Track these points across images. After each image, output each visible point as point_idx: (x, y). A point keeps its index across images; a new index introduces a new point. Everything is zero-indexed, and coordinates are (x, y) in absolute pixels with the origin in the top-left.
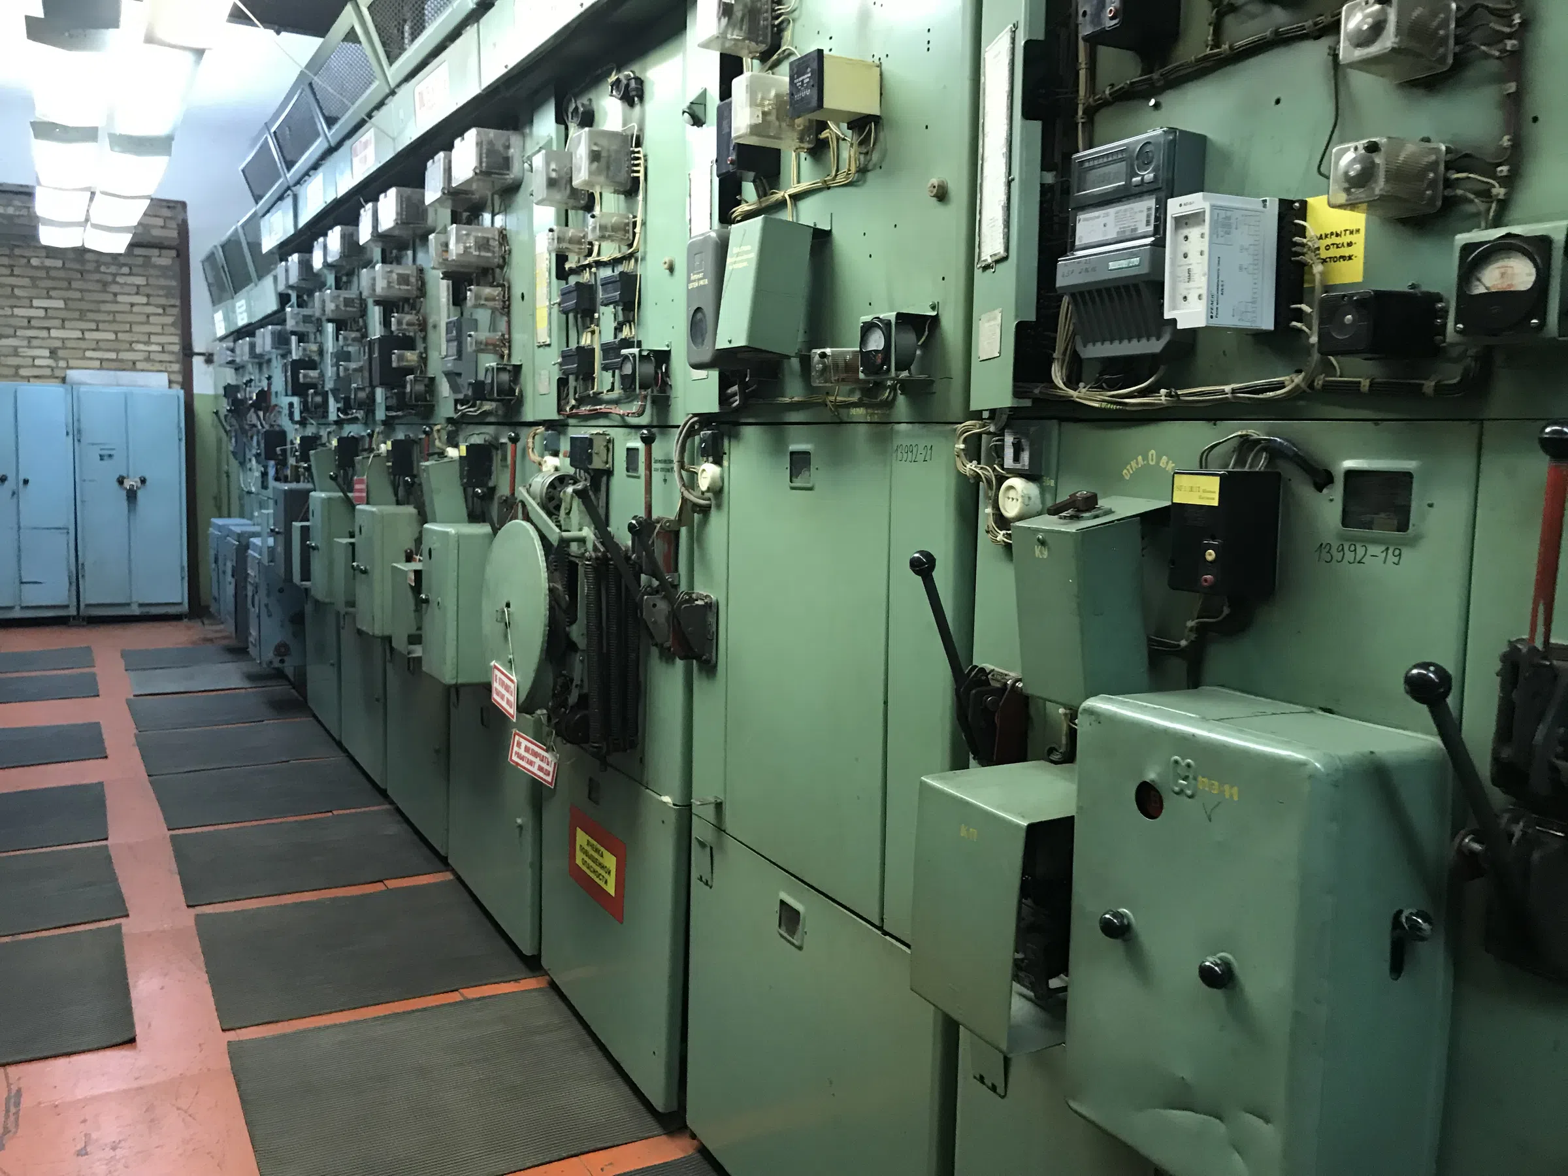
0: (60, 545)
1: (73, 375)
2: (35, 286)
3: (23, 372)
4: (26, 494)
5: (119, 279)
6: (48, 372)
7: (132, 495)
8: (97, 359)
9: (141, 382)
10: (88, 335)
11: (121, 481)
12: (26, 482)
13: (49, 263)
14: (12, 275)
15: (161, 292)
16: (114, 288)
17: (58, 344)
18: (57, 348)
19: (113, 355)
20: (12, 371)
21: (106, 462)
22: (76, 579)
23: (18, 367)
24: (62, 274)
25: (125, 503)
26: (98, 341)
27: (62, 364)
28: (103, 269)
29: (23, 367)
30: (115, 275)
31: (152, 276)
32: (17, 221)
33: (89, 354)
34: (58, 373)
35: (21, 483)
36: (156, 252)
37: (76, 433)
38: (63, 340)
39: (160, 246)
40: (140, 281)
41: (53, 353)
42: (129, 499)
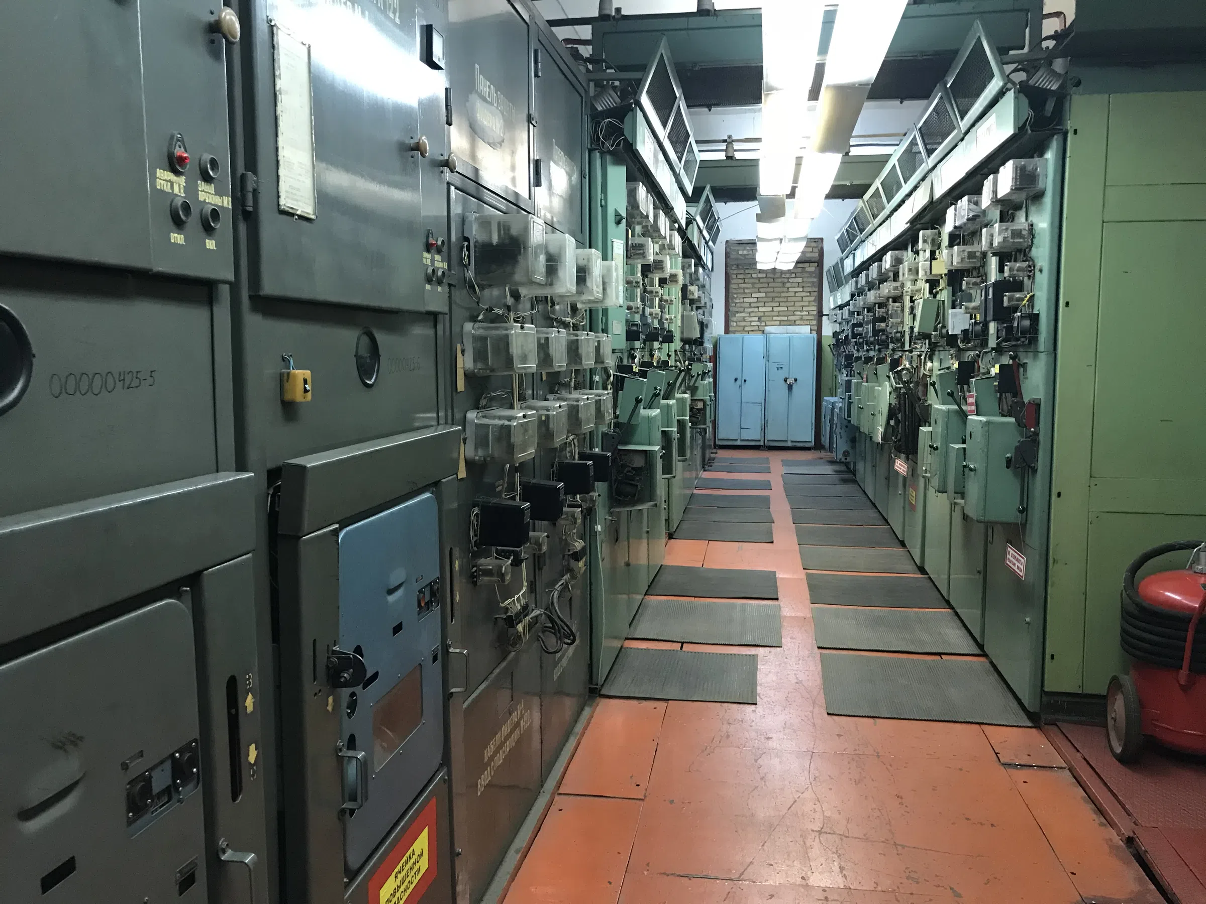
0: (758, 411)
1: (767, 329)
2: (754, 287)
3: (747, 329)
4: (746, 387)
5: (790, 280)
6: (757, 328)
7: (790, 387)
8: (778, 320)
9: (797, 331)
10: (775, 309)
11: (785, 380)
12: (745, 381)
13: (760, 275)
14: (744, 283)
15: (809, 285)
16: (788, 285)
17: (762, 314)
18: (761, 316)
19: (785, 318)
20: (742, 328)
21: (780, 371)
22: (764, 428)
23: (744, 327)
24: (765, 280)
25: (787, 391)
26: (779, 312)
27: (763, 324)
28: (783, 276)
29: (747, 326)
30: (788, 278)
31: (805, 277)
32: (747, 257)
33: (775, 318)
34: (761, 328)
35: (743, 381)
36: (807, 265)
37: (767, 357)
38: (764, 312)
39: (810, 262)
40: (800, 280)
41: (759, 318)
42: (789, 389)
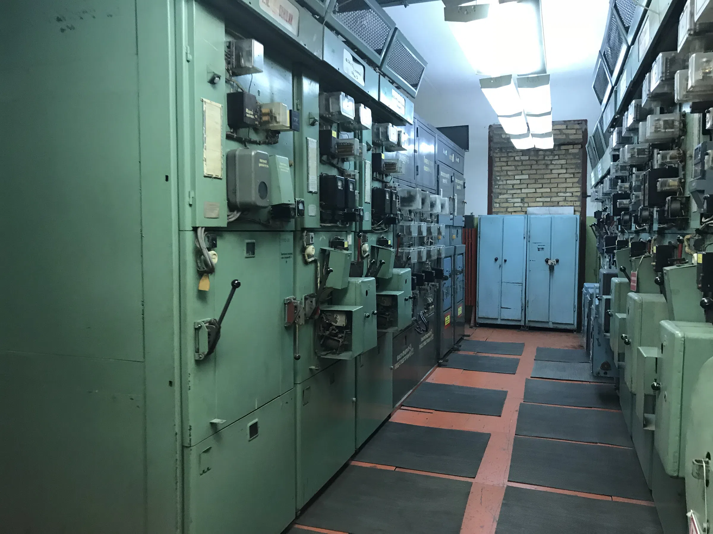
0: (518, 290)
1: (530, 210)
2: (516, 170)
3: (509, 210)
4: (505, 267)
5: (553, 162)
6: (519, 209)
7: (552, 268)
8: (541, 202)
9: (560, 212)
10: (538, 190)
11: (547, 261)
13: (523, 158)
14: (507, 165)
15: (573, 167)
16: (551, 167)
18: (524, 198)
19: (549, 199)
20: (505, 209)
21: (541, 252)
22: (524, 308)
24: (528, 162)
25: (548, 272)
26: (542, 193)
27: (526, 205)
28: (546, 158)
29: (509, 207)
30: (551, 160)
31: (569, 159)
34: (524, 209)
35: (503, 261)
36: (571, 146)
37: (528, 237)
38: (527, 193)
39: (573, 143)
40: (563, 162)
42: (550, 270)
